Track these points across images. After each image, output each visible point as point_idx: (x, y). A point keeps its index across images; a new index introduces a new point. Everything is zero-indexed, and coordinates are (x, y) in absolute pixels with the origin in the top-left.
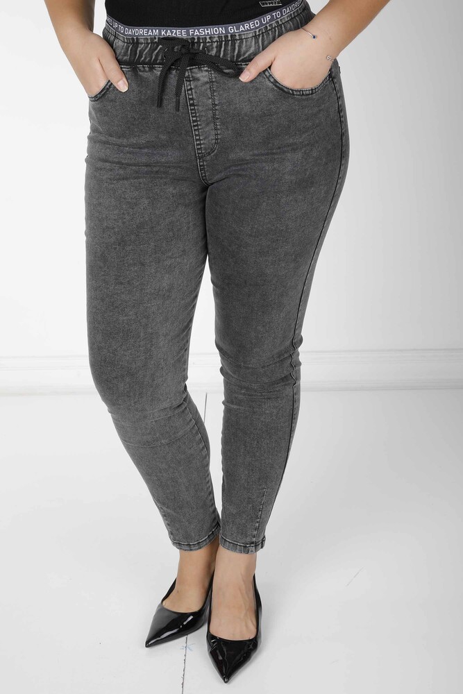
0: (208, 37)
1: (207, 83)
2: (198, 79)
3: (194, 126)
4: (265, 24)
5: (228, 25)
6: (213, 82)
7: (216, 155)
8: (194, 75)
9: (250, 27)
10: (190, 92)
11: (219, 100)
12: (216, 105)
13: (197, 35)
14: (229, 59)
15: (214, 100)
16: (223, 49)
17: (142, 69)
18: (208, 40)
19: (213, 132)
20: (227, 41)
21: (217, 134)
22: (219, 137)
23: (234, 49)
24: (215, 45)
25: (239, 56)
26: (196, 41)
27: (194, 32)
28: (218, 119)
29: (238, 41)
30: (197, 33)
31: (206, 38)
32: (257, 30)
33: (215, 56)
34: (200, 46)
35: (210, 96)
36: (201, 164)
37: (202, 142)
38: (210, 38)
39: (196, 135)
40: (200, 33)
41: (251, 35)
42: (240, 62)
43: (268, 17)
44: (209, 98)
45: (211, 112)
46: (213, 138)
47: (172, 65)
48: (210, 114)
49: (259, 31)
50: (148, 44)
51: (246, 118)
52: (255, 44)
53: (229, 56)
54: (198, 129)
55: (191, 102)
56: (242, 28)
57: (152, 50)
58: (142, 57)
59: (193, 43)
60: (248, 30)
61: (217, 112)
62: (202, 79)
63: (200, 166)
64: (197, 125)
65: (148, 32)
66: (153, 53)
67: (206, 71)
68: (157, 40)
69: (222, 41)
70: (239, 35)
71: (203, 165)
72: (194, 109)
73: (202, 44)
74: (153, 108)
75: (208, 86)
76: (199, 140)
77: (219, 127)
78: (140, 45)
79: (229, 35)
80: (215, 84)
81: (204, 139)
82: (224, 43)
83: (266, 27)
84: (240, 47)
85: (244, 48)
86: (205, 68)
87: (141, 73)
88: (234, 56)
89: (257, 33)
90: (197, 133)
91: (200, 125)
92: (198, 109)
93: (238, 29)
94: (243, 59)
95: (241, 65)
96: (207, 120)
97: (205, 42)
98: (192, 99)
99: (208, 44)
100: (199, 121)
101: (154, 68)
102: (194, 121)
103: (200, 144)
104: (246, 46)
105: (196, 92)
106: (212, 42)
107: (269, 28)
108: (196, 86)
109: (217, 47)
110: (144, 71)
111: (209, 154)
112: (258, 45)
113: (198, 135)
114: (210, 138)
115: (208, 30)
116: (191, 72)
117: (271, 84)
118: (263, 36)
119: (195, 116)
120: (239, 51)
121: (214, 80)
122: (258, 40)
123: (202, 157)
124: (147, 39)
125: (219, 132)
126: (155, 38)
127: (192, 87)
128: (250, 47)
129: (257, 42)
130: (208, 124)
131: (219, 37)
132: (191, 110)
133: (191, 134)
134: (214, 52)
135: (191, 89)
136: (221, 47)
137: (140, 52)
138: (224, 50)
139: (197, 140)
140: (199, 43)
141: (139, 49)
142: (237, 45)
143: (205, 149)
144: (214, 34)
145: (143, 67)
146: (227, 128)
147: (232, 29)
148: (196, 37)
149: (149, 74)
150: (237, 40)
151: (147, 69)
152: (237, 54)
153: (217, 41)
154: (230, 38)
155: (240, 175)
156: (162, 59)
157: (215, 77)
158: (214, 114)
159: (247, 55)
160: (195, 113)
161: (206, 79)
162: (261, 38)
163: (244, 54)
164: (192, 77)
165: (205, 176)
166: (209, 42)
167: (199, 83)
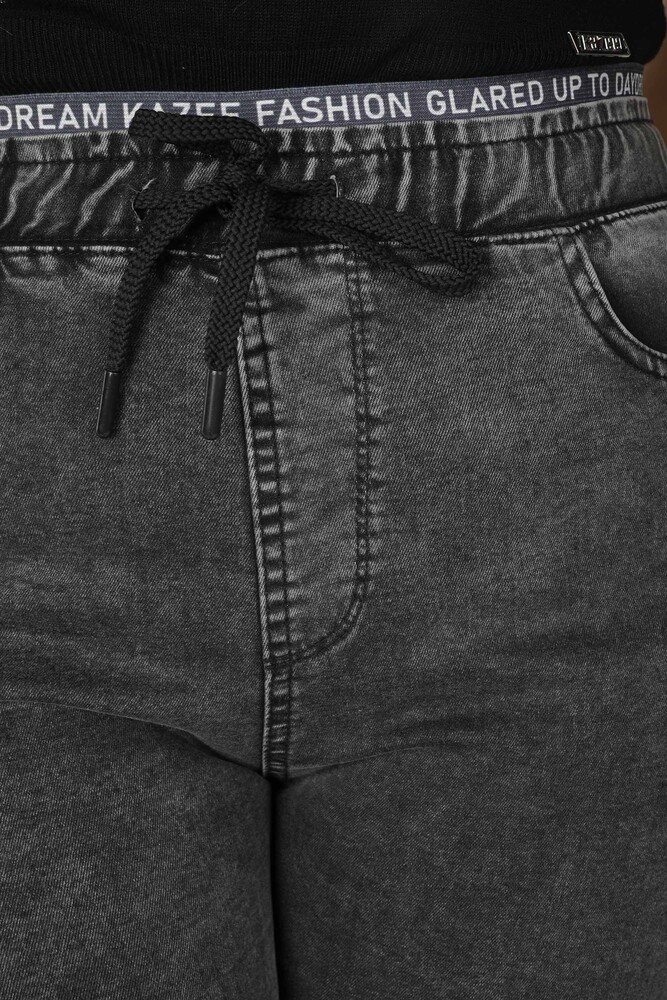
0: (338, 131)
1: (336, 321)
2: (295, 306)
3: (265, 521)
4: (561, 104)
5: (421, 84)
6: (363, 317)
7: (353, 651)
8: (281, 287)
9: (508, 99)
10: (256, 362)
11: (387, 400)
12: (373, 422)
13: (287, 124)
14: (434, 220)
15: (364, 399)
16: (406, 180)
17: (23, 263)
18: (339, 144)
19: (350, 548)
20: (419, 152)
21: (368, 557)
22: (374, 568)
23: (453, 181)
24: (371, 163)
25: (472, 206)
26: (286, 145)
27: (277, 108)
28: (377, 484)
29: (467, 153)
30: (288, 113)
31: (329, 136)
32: (537, 116)
33: (376, 203)
34: (303, 168)
35: (349, 381)
36: (281, 692)
37: (293, 594)
38: (349, 136)
39: (269, 564)
40: (301, 113)
41: (512, 132)
42: (479, 232)
43: (573, 83)
44: (346, 391)
45: (349, 453)
46: (344, 573)
47: (176, 243)
48: (344, 462)
49: (544, 121)
50: (62, 164)
51: (497, 477)
52: (533, 165)
53: (432, 209)
54: (281, 537)
55: (262, 407)
56: (477, 102)
57: (79, 189)
58: (31, 218)
59: (273, 157)
60: (501, 111)
61: (377, 456)
62: (315, 302)
63: (275, 701)
64: (278, 518)
65: (57, 114)
66: (82, 198)
67: (337, 268)
68: (102, 148)
69: (400, 150)
70: (470, 127)
71: (287, 700)
72: (272, 443)
73: (312, 163)
74: (71, 435)
75: (342, 334)
76: (283, 584)
77: (376, 523)
78: (21, 173)
79: (430, 124)
80: (375, 325)
81: (306, 580)
82: (407, 157)
83: (568, 113)
84: (475, 171)
85: (490, 180)
86: (334, 258)
87: (18, 282)
88: (452, 209)
89: (537, 130)
90: (274, 553)
91: (292, 516)
92: (288, 442)
93: (464, 100)
94: (488, 224)
95: (486, 244)
96: (325, 491)
97: (325, 155)
98: (266, 395)
99: (339, 162)
100: (291, 497)
101: (83, 258)
102: (266, 499)
103: (285, 605)
104: (499, 170)
105: (284, 364)
106: (358, 153)
107: (577, 122)
108: (286, 338)
109: (380, 171)
110: (38, 272)
111: (321, 647)
112: (544, 175)
113: (280, 563)
114: (332, 576)
115: (337, 102)
116: (267, 274)
117: (592, 332)
118: (558, 146)
119: (276, 476)
120: (472, 190)
121: (369, 308)
122: (543, 152)
123: (288, 661)
124: (58, 144)
125: (375, 546)
126: (96, 139)
127: (270, 338)
128: (514, 179)
129: (538, 161)
130: (327, 512)
131: (386, 131)
132: (257, 444)
133: (243, 562)
134: (369, 191)
135: (263, 349)
136: (398, 172)
137: (22, 197)
138: (413, 187)
139: (271, 586)
140: (298, 155)
141: (17, 187)
142: (463, 165)
143: (306, 624)
144: (366, 120)
145: (33, 255)
146: (414, 530)
147: (440, 101)
148: (286, 132)
149: (57, 285)
150: (460, 146)
151: (49, 263)
152: (466, 205)
153: (378, 150)
154: (430, 139)
155: (456, 747)
156: (127, 223)
157: (376, 298)
158: (364, 466)
159: (502, 207)
160: (275, 459)
161: (333, 306)
162: (551, 149)
163: (493, 203)
164: (272, 293)
165: (285, 745)
166: (343, 153)
167: (303, 322)
